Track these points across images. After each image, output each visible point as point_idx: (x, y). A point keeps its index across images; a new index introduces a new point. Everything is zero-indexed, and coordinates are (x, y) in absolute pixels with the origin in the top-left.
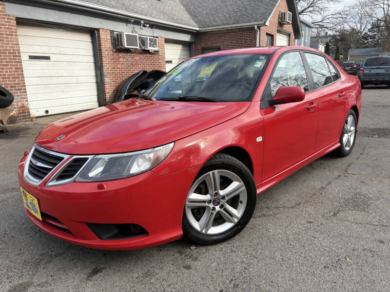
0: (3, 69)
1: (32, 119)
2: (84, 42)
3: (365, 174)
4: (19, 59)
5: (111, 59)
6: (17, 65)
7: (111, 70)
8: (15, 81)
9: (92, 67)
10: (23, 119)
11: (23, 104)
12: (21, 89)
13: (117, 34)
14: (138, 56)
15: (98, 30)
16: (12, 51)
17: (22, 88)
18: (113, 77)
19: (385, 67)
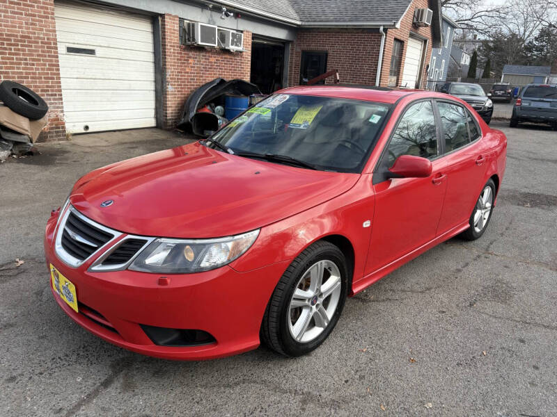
0: (33, 65)
1: (67, 137)
2: (141, 33)
3: (510, 256)
4: (55, 52)
5: (178, 59)
6: (51, 61)
7: (176, 75)
8: (48, 82)
9: (150, 68)
10: (56, 136)
11: (57, 116)
12: (55, 95)
13: (189, 24)
14: (215, 57)
15: (163, 16)
16: (46, 40)
17: (58, 94)
18: (178, 85)
19: (551, 100)
